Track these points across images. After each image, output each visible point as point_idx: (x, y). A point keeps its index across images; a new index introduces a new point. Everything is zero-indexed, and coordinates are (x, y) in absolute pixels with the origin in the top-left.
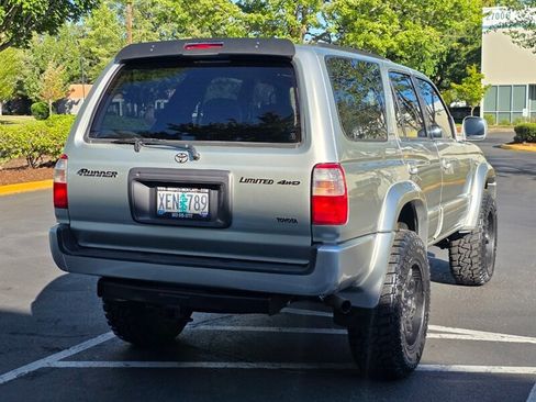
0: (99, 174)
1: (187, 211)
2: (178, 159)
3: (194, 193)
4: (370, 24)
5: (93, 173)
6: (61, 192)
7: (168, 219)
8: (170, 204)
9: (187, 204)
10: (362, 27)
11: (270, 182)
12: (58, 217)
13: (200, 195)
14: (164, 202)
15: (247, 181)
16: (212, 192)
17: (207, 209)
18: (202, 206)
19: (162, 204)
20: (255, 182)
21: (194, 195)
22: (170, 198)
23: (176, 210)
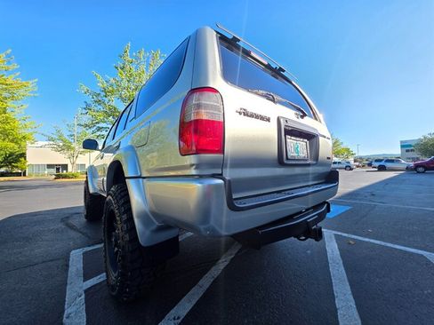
0: (257, 117)
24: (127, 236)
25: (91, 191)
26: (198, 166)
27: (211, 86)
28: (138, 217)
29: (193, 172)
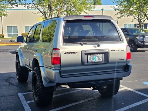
0: (72, 53)
1: (97, 60)
2: (94, 47)
5: (70, 53)
8: (92, 59)
9: (96, 58)
11: (118, 50)
13: (100, 56)
15: (113, 51)
18: (100, 59)
19: (89, 59)
20: (115, 51)
21: (98, 56)
22: (92, 58)
23: (93, 61)
24: (40, 84)
25: (21, 65)
26: (54, 67)
27: (57, 48)
28: (43, 78)
29: (53, 69)
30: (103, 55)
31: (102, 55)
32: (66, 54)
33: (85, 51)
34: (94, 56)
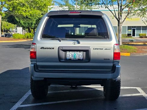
0: (48, 48)
1: (76, 58)
2: (74, 44)
3: (78, 53)
4: (22, 8)
5: (46, 48)
6: (33, 54)
7: (70, 60)
8: (71, 56)
9: (76, 56)
10: (19, 9)
11: (102, 49)
12: (31, 61)
13: (80, 53)
14: (69, 56)
15: (95, 49)
16: (84, 52)
17: (82, 57)
18: (81, 56)
19: (68, 56)
20: (98, 49)
22: (71, 55)
23: (72, 58)
30: (85, 53)
31: (83, 53)
32: (41, 49)
33: (62, 47)
34: (74, 53)
